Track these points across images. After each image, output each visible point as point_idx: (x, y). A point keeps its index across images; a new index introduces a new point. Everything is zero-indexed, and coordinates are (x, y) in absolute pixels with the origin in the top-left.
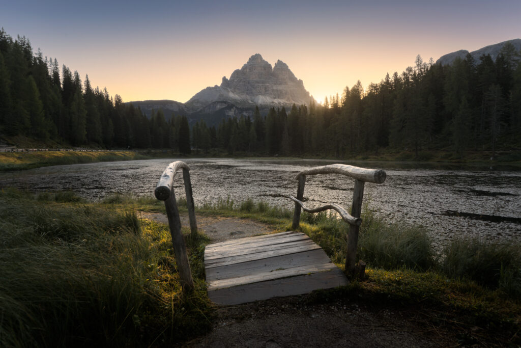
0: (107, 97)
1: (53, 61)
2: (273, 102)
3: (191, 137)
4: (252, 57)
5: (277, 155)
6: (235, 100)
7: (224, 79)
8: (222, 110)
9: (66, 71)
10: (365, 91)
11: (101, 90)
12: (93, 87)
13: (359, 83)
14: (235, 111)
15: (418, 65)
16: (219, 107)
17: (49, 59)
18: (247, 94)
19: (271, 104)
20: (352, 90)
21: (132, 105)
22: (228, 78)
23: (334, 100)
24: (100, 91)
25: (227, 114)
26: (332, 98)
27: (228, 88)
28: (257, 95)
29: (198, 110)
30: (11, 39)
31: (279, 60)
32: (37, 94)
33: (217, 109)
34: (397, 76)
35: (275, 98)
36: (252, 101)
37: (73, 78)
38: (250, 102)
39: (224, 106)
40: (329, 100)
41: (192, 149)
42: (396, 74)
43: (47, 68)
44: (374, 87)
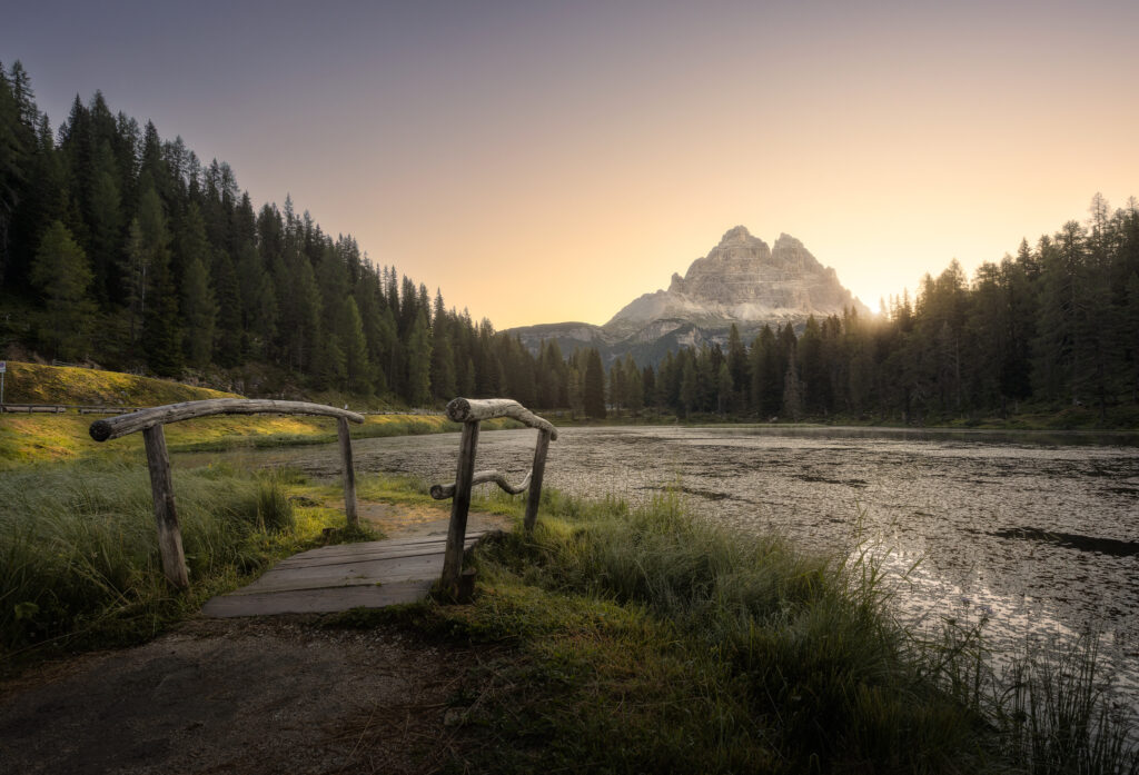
0: (469, 322)
1: (390, 270)
2: (773, 316)
3: (607, 386)
4: (729, 232)
5: (775, 419)
6: (696, 316)
7: (676, 278)
8: (671, 337)
9: (408, 285)
10: (970, 279)
11: (459, 312)
12: (448, 308)
13: (955, 266)
14: (695, 337)
15: (1098, 216)
16: (665, 329)
17: (382, 269)
18: (720, 302)
19: (770, 319)
20: (939, 281)
21: (506, 336)
22: (683, 274)
23: (898, 302)
24: (457, 314)
25: (680, 342)
26: (895, 301)
27: (683, 295)
28: (740, 303)
29: (626, 338)
30: (330, 240)
31: (782, 234)
32: (359, 322)
33: (662, 334)
34: (1047, 244)
35: (776, 307)
36: (730, 315)
37: (418, 295)
38: (726, 317)
39: (675, 327)
40: (887, 304)
41: (608, 410)
42: (1045, 240)
43: (378, 282)
44: (989, 270)
